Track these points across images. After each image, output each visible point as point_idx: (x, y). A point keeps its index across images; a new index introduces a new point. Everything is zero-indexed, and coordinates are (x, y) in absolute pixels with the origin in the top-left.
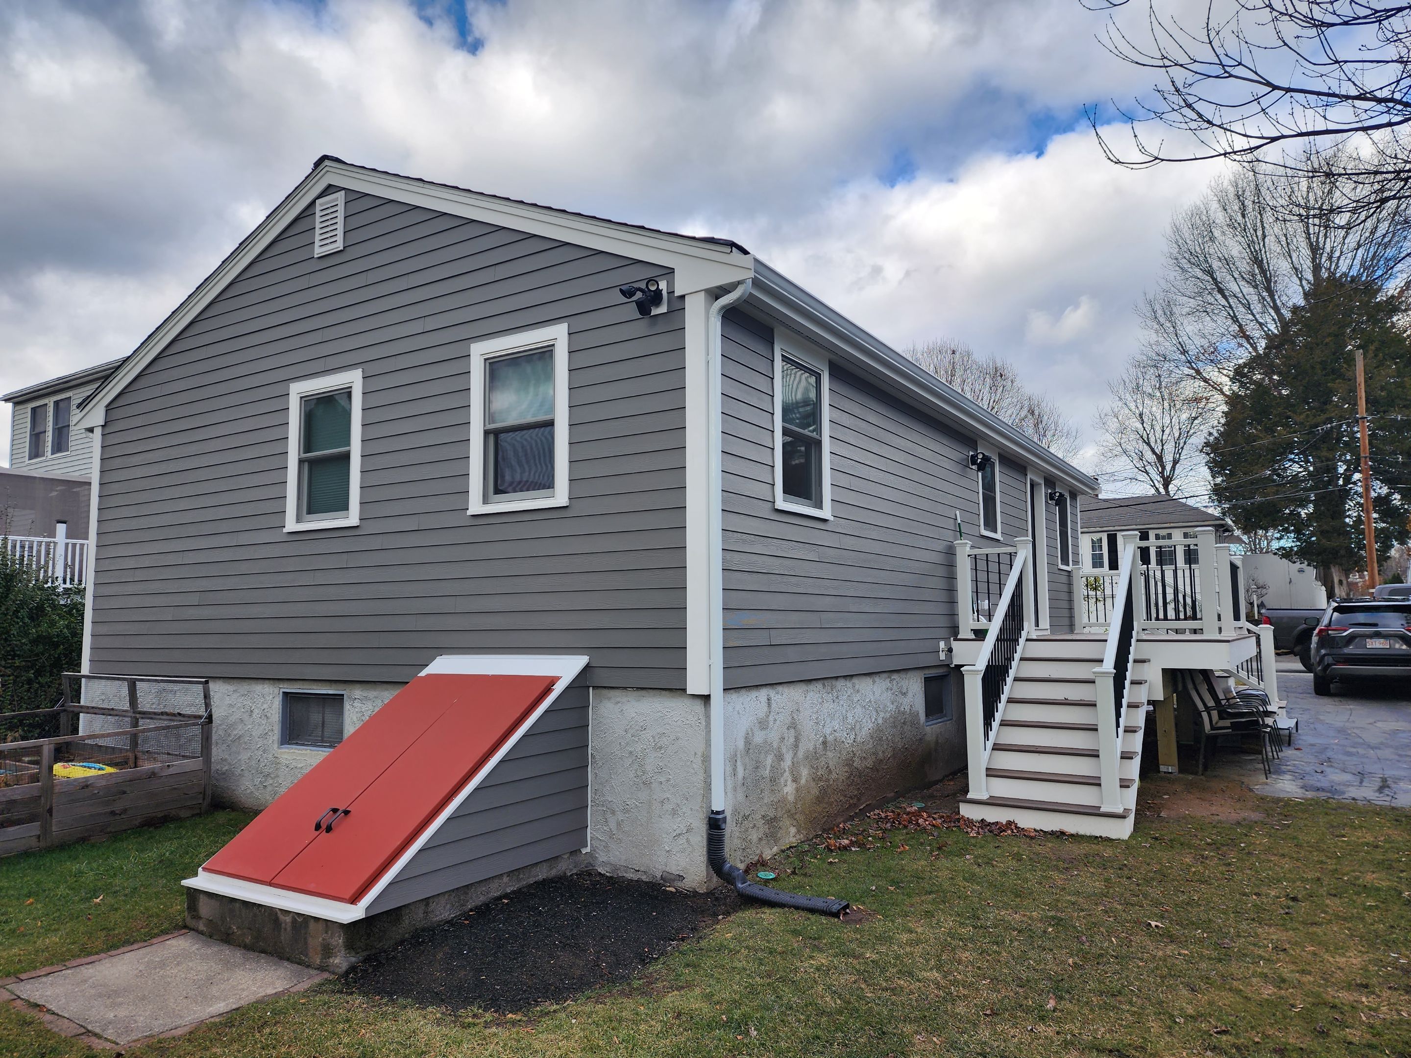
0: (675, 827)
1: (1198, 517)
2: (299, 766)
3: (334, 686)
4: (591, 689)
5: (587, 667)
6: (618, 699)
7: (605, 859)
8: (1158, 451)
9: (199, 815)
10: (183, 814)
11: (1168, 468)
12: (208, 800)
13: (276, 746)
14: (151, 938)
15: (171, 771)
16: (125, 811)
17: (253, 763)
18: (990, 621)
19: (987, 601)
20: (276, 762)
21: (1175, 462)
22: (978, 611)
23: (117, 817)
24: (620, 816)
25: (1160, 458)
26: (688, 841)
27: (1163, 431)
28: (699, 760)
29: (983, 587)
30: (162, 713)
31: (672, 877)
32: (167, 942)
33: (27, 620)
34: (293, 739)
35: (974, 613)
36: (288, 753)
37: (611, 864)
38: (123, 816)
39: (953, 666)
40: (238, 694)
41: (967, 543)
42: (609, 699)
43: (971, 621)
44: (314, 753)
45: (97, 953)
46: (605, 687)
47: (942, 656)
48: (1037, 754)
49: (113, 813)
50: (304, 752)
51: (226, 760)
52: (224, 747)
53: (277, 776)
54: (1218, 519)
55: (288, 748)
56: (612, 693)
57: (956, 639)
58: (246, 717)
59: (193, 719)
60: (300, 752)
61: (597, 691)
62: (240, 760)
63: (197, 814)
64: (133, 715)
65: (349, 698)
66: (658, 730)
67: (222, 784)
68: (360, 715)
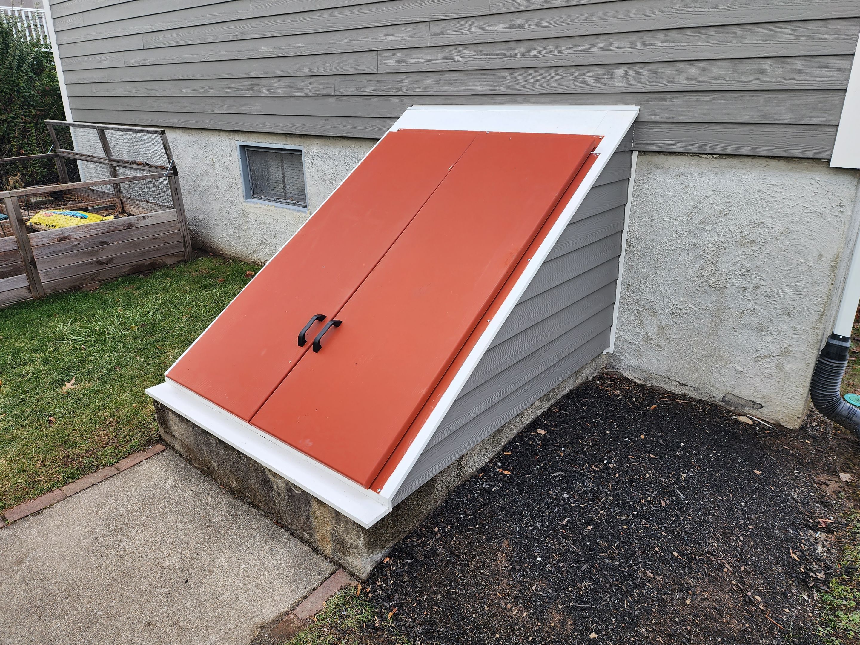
0: (760, 347)
2: (267, 221)
3: (289, 140)
4: (635, 155)
5: (637, 122)
6: (682, 171)
7: (634, 363)
9: (184, 261)
10: (169, 261)
12: (189, 248)
13: (242, 199)
14: (120, 459)
15: (147, 222)
16: (111, 260)
17: (225, 214)
20: (244, 215)
23: (105, 267)
24: (664, 320)
26: (779, 366)
28: (825, 266)
30: (133, 163)
31: (743, 402)
32: (138, 468)
33: (31, 74)
34: (258, 193)
36: (254, 207)
37: (643, 371)
38: (110, 265)
40: (199, 146)
42: (666, 169)
44: (279, 209)
45: (49, 491)
46: (659, 153)
49: (99, 263)
50: (269, 208)
51: (199, 209)
52: (196, 197)
53: (248, 229)
55: (253, 202)
56: (671, 161)
58: (209, 169)
59: (160, 170)
60: (265, 207)
61: (645, 158)
62: (212, 210)
63: (182, 261)
64: (110, 163)
65: (309, 155)
66: (752, 218)
67: (202, 230)
68: (320, 174)
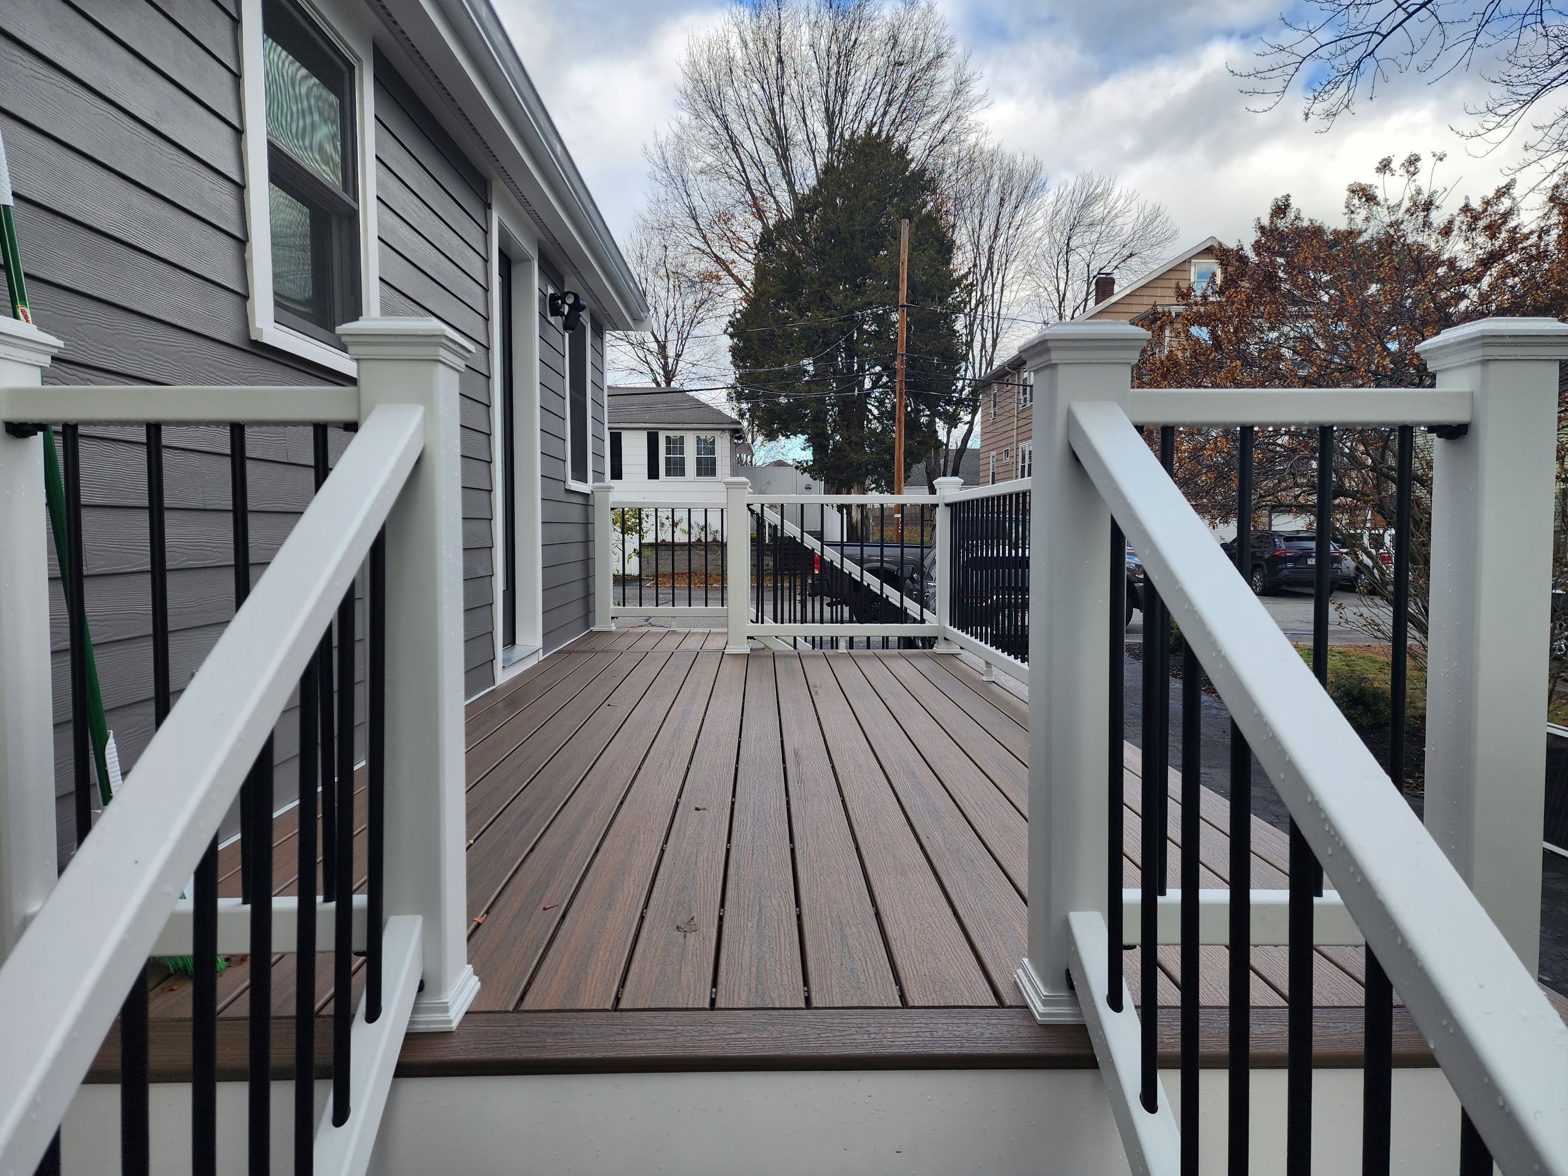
1: (713, 420)
8: (660, 339)
11: (670, 361)
21: (678, 356)
25: (663, 348)
27: (667, 316)
54: (734, 422)
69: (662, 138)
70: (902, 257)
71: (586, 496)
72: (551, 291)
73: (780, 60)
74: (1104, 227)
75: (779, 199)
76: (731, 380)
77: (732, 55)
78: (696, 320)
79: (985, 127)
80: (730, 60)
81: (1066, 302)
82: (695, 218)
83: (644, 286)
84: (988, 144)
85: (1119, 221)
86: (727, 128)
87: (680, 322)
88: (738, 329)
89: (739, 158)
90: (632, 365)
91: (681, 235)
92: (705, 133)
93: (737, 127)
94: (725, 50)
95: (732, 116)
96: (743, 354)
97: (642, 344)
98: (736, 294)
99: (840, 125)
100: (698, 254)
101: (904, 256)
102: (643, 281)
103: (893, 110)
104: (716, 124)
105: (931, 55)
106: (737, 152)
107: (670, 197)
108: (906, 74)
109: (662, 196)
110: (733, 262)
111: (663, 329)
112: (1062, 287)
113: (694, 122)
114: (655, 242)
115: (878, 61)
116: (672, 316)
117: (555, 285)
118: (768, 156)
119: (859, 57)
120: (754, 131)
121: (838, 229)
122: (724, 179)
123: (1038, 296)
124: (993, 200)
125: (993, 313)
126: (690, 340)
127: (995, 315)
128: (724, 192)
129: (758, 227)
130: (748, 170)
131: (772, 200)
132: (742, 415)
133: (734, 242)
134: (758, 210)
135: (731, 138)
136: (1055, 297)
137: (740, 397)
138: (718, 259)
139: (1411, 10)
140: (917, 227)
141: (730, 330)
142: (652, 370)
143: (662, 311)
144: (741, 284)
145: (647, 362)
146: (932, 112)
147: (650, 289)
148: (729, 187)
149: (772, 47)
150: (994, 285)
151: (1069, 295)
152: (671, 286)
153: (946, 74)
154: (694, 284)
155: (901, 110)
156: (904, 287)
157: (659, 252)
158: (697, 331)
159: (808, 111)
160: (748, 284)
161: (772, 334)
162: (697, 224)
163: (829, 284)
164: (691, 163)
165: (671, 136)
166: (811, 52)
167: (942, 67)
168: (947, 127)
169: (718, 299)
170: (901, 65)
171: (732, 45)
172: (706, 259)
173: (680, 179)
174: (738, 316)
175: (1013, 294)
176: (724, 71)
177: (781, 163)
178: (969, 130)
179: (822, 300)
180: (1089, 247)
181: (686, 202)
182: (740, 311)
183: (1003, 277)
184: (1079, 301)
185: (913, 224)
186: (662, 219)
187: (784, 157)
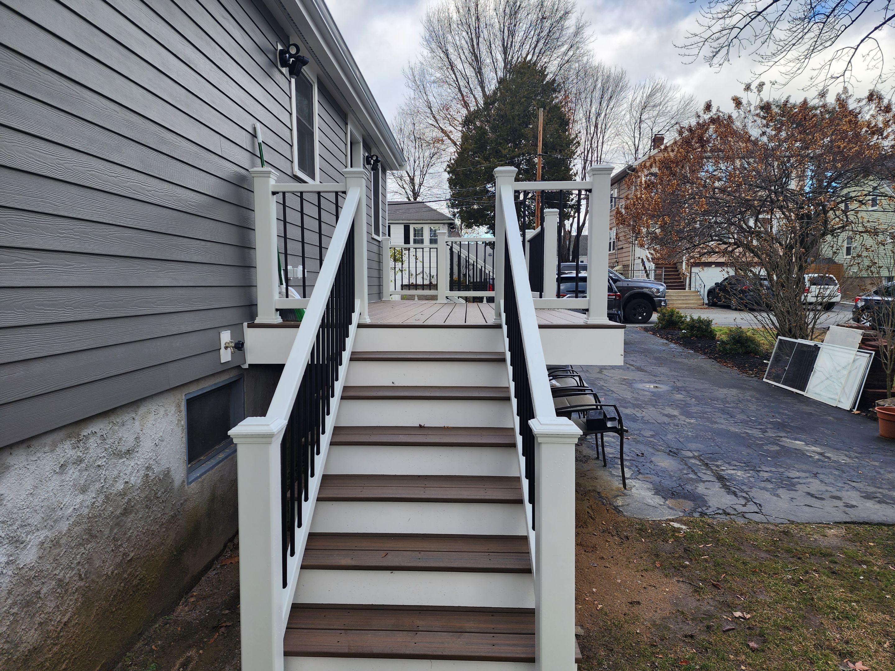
1: (439, 218)
8: (411, 175)
11: (416, 188)
18: (304, 297)
19: (301, 267)
21: (420, 185)
22: (287, 280)
25: (412, 180)
27: (415, 162)
29: (294, 247)
35: (281, 284)
39: (246, 366)
41: (269, 172)
43: (276, 296)
47: (226, 356)
48: (386, 575)
54: (450, 219)
57: (252, 325)
69: (412, 64)
70: (539, 129)
71: (379, 242)
72: (367, 154)
73: (478, 19)
74: (661, 107)
75: (476, 96)
76: (448, 197)
77: (451, 16)
78: (431, 164)
79: (592, 53)
80: (450, 19)
81: (639, 151)
82: (430, 108)
83: (402, 146)
84: (595, 62)
85: (670, 104)
86: (448, 58)
87: (422, 165)
88: (452, 169)
89: (455, 74)
90: (395, 190)
91: (422, 118)
92: (435, 60)
93: (454, 57)
94: (447, 14)
95: (451, 50)
96: (454, 182)
97: (401, 178)
98: (452, 149)
99: (511, 54)
100: (433, 128)
101: (541, 128)
102: (402, 143)
103: (540, 45)
104: (442, 55)
105: (562, 12)
106: (453, 71)
107: (417, 96)
108: (547, 24)
109: (412, 96)
110: (451, 132)
111: (412, 169)
112: (637, 143)
113: (430, 55)
114: (409, 121)
115: (533, 17)
116: (417, 162)
117: (368, 153)
118: (470, 72)
119: (521, 14)
120: (463, 59)
121: (506, 114)
122: (446, 86)
123: (623, 147)
124: (597, 94)
125: (597, 157)
126: (427, 175)
127: (599, 159)
128: (446, 93)
129: (464, 112)
130: (459, 81)
131: (472, 97)
132: (454, 215)
133: (451, 120)
134: (465, 102)
135: (450, 63)
136: (632, 148)
137: (453, 206)
138: (443, 131)
139: (752, 17)
140: (548, 112)
141: (448, 169)
142: (406, 192)
143: (412, 159)
144: (455, 144)
145: (404, 188)
146: (563, 45)
147: (405, 147)
148: (449, 91)
149: (473, 11)
150: (598, 142)
151: (640, 147)
152: (417, 146)
153: (571, 23)
154: (429, 144)
155: (545, 44)
156: (540, 144)
157: (411, 127)
158: (431, 170)
159: (493, 46)
160: (458, 143)
161: (470, 170)
162: (432, 111)
163: (501, 144)
164: (428, 77)
165: (418, 62)
166: (495, 14)
167: (569, 19)
168: (571, 53)
169: (443, 152)
170: (545, 19)
171: (450, 11)
172: (436, 130)
173: (422, 87)
174: (453, 162)
175: (609, 147)
176: (446, 25)
177: (477, 76)
178: (583, 55)
179: (496, 152)
180: (653, 119)
181: (425, 99)
182: (453, 159)
183: (603, 137)
184: (646, 150)
185: (546, 111)
186: (412, 108)
187: (479, 72)
